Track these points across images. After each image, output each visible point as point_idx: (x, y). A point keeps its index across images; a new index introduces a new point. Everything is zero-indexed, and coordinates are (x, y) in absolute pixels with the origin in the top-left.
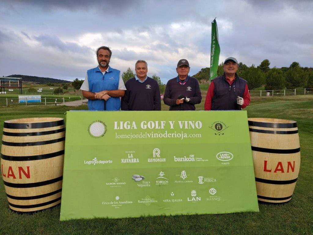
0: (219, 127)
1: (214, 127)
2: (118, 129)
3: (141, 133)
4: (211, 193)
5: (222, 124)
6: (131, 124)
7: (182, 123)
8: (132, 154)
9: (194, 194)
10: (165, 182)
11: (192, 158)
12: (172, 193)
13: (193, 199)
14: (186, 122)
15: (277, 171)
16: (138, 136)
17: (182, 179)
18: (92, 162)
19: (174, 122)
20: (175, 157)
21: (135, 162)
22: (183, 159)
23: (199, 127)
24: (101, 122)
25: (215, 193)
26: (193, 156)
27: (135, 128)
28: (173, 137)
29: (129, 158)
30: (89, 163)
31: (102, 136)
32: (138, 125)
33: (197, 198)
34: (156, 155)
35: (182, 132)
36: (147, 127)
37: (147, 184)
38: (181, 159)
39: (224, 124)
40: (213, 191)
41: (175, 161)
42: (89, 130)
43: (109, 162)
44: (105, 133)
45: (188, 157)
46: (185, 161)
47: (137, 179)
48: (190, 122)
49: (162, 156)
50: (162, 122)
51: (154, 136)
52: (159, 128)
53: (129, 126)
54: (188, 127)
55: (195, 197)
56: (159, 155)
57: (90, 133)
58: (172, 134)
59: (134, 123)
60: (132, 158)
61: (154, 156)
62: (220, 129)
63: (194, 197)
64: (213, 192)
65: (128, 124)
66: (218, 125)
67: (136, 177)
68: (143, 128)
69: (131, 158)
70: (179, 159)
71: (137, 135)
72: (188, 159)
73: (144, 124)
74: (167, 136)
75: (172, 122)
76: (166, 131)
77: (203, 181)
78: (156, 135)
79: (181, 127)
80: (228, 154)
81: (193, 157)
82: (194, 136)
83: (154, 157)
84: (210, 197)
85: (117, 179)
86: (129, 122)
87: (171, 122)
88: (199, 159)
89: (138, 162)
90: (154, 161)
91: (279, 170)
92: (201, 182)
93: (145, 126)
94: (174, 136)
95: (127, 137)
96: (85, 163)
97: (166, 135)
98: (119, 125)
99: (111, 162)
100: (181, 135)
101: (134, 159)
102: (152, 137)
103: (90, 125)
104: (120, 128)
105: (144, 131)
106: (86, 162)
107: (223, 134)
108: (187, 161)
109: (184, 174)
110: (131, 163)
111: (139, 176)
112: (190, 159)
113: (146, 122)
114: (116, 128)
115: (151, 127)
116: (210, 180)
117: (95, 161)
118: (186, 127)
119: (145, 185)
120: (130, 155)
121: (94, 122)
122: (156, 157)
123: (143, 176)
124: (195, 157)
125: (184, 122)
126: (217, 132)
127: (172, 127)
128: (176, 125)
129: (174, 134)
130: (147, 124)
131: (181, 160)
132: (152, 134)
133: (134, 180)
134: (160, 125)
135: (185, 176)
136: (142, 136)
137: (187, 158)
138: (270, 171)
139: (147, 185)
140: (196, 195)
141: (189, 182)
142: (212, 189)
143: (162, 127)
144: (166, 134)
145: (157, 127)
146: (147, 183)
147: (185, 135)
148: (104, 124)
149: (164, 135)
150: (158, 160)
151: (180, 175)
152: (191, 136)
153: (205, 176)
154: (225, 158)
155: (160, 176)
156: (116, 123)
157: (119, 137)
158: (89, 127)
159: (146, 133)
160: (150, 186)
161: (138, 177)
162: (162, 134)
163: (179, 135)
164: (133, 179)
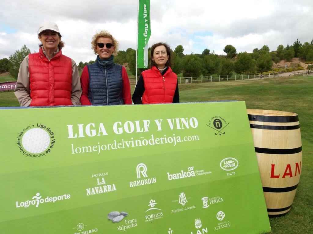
0: (218, 124)
1: (212, 125)
2: (76, 137)
3: (115, 141)
4: (219, 219)
5: (221, 119)
6: (97, 128)
7: (172, 121)
8: (103, 179)
9: (198, 225)
10: (159, 214)
11: (191, 173)
12: (170, 229)
13: (199, 232)
14: (177, 120)
15: (286, 176)
16: (110, 146)
17: (180, 206)
18: (32, 203)
19: (161, 120)
20: (168, 173)
21: (109, 191)
22: (179, 175)
23: (194, 126)
24: (42, 128)
25: (224, 217)
26: (192, 168)
27: (105, 133)
28: (162, 143)
29: (99, 186)
30: (26, 204)
31: (47, 152)
32: (109, 128)
33: (203, 230)
34: (141, 173)
35: (174, 135)
36: (123, 129)
37: (132, 223)
38: (177, 175)
39: (223, 119)
40: (221, 215)
41: (169, 179)
42: (19, 143)
43: (64, 197)
44: (51, 147)
45: (186, 171)
46: (183, 177)
47: (115, 219)
48: (183, 120)
49: (150, 174)
50: (145, 122)
51: (135, 144)
52: (142, 131)
53: (94, 132)
54: (181, 127)
55: (201, 229)
56: (145, 173)
57: (22, 149)
58: (161, 139)
59: (101, 126)
60: (104, 185)
61: (139, 176)
62: (220, 126)
63: (199, 229)
64: (221, 217)
65: (91, 128)
66: (217, 122)
67: (115, 216)
68: (117, 133)
69: (102, 186)
70: (174, 176)
71: (108, 145)
72: (186, 175)
73: (119, 126)
74: (155, 143)
75: (159, 121)
76: (152, 135)
77: (208, 203)
78: (138, 142)
79: (172, 128)
80: (232, 160)
81: (192, 170)
82: (190, 139)
83: (138, 178)
84: (219, 224)
85: (82, 224)
86: (93, 125)
87: (157, 121)
88: (200, 173)
89: (115, 189)
90: (139, 185)
91: (288, 174)
92: (206, 206)
93: (121, 129)
94: (164, 141)
95: (92, 149)
96: (17, 206)
97: (153, 141)
98: (76, 131)
99: (68, 197)
100: (173, 139)
101: (108, 186)
102: (133, 146)
103: (21, 134)
104: (78, 135)
105: (119, 138)
106: (19, 205)
107: (224, 133)
108: (186, 177)
109: (183, 198)
110: (104, 193)
111: (119, 213)
112: (189, 174)
113: (120, 123)
114: (71, 135)
115: (130, 130)
116: (216, 201)
117: (37, 200)
118: (178, 127)
119: (128, 227)
120: (100, 181)
121: (28, 128)
122: (142, 178)
123: (124, 213)
124: (194, 170)
125: (175, 120)
126: (216, 131)
127: (160, 129)
128: (165, 125)
129: (163, 138)
130: (123, 126)
131: (177, 177)
132: (133, 142)
133: (111, 222)
134: (142, 126)
135: (185, 200)
136: (117, 146)
137: (185, 173)
138: (278, 177)
139: (133, 226)
140: (201, 226)
141: (191, 208)
142: (220, 212)
143: (146, 130)
144: (153, 139)
145: (138, 130)
146: (132, 221)
147: (178, 138)
148: (48, 130)
149: (150, 141)
150: (146, 182)
151: (177, 201)
152: (186, 139)
153: (210, 196)
154: (231, 166)
155: (150, 207)
156: (70, 128)
157: (78, 150)
158: (19, 138)
159: (123, 140)
160: (136, 225)
161: (117, 216)
162: (146, 140)
163: (170, 140)
164: (109, 220)
